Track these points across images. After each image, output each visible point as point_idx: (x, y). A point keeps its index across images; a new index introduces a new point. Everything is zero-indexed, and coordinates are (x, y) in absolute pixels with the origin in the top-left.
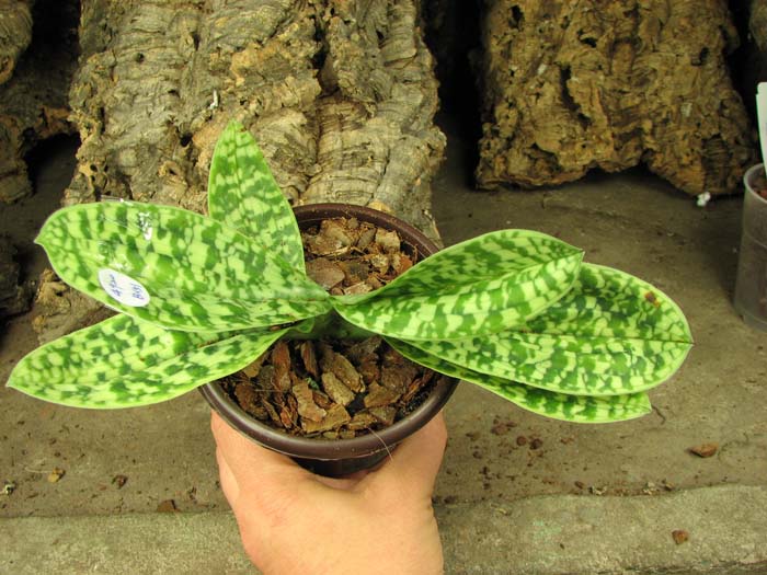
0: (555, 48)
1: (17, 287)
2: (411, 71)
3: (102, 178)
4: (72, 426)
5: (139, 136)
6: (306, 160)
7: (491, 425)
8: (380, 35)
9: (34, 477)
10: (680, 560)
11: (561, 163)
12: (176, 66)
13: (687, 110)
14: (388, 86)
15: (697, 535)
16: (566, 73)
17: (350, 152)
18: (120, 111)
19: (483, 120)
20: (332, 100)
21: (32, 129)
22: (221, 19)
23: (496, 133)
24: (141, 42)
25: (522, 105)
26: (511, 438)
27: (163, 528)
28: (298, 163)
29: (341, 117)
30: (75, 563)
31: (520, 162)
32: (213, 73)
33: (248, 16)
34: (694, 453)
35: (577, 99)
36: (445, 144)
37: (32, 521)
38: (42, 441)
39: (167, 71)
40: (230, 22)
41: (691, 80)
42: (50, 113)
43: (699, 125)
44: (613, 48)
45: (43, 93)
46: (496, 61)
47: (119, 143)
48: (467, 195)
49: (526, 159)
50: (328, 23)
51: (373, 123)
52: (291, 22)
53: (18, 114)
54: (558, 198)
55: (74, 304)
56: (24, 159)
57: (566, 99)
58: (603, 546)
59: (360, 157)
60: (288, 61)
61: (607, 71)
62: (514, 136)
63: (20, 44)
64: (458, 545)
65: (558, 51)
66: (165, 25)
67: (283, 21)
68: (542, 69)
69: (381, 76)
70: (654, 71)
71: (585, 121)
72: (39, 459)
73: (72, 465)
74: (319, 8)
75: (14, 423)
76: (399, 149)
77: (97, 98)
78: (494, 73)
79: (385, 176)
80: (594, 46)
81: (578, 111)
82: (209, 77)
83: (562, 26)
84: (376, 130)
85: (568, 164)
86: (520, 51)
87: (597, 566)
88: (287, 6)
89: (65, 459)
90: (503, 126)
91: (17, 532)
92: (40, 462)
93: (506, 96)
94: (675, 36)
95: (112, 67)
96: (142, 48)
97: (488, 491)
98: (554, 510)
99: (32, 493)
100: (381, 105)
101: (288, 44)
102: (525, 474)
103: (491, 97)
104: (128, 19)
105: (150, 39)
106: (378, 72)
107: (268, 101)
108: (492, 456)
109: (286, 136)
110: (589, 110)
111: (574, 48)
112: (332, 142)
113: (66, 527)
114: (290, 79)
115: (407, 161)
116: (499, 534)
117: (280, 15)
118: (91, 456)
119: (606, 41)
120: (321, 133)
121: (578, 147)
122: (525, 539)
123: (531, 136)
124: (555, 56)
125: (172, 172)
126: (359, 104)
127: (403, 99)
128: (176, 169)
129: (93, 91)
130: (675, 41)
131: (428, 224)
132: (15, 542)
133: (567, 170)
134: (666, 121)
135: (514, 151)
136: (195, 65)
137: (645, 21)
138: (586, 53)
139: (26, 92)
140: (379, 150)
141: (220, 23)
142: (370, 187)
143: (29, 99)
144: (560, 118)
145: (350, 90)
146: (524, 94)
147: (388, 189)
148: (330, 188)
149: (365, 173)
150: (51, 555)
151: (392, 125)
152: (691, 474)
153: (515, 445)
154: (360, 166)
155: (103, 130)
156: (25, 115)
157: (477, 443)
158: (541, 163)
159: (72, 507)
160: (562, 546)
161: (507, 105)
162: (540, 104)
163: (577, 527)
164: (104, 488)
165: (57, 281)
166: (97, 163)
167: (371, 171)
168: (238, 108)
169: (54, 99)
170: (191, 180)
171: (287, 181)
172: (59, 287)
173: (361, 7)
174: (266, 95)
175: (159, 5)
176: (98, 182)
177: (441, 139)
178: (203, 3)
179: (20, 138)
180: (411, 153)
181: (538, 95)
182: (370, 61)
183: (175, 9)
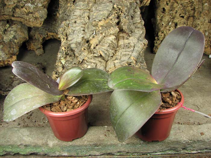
2: (139, 25)
3: (67, 50)
5: (76, 40)
6: (115, 47)
8: (132, 17)
10: (202, 139)
12: (84, 24)
13: (207, 34)
14: (134, 29)
15: (206, 134)
16: (176, 25)
17: (126, 45)
18: (71, 34)
19: (155, 36)
20: (121, 32)
21: (44, 38)
22: (95, 13)
23: (158, 39)
24: (76, 18)
25: (165, 32)
28: (114, 47)
29: (123, 37)
32: (94, 26)
33: (102, 13)
36: (148, 43)
39: (82, 25)
40: (97, 14)
41: (208, 26)
42: (49, 34)
43: (210, 38)
44: (188, 18)
45: (47, 29)
46: (159, 21)
47: (71, 42)
48: (151, 55)
50: (120, 14)
51: (131, 38)
52: (112, 14)
53: (41, 34)
56: (42, 45)
58: (184, 135)
59: (128, 46)
60: (111, 24)
61: (186, 24)
63: (45, 18)
65: (174, 19)
66: (81, 14)
67: (110, 14)
68: (170, 24)
69: (132, 27)
70: (199, 24)
74: (118, 11)
76: (137, 44)
77: (65, 32)
78: (158, 24)
79: (134, 51)
80: (183, 18)
83: (175, 13)
84: (132, 40)
86: (165, 19)
87: (183, 140)
88: (111, 10)
90: (160, 38)
93: (161, 30)
94: (204, 15)
95: (68, 24)
96: (76, 20)
100: (133, 34)
103: (157, 30)
104: (72, 13)
105: (78, 18)
106: (132, 26)
107: (107, 33)
109: (111, 41)
111: (178, 18)
112: (121, 42)
114: (112, 28)
115: (139, 47)
117: (109, 13)
119: (186, 16)
120: (119, 40)
124: (174, 20)
125: (84, 49)
126: (128, 34)
127: (137, 32)
128: (86, 49)
130: (204, 16)
131: (143, 62)
136: (89, 24)
137: (197, 12)
138: (181, 20)
140: (132, 45)
141: (95, 14)
142: (130, 53)
143: (44, 30)
145: (126, 30)
146: (166, 30)
147: (135, 54)
148: (121, 53)
149: (129, 50)
151: (135, 39)
152: (205, 121)
154: (128, 48)
155: (67, 39)
156: (43, 34)
161: (161, 32)
163: (178, 131)
165: (56, 74)
166: (66, 47)
167: (131, 50)
168: (100, 35)
169: (50, 30)
170: (89, 51)
171: (111, 52)
172: (57, 76)
173: (128, 10)
174: (107, 31)
175: (80, 10)
176: (66, 51)
177: (146, 42)
178: (90, 9)
179: (42, 40)
180: (140, 45)
181: (169, 30)
182: (130, 24)
183: (83, 10)
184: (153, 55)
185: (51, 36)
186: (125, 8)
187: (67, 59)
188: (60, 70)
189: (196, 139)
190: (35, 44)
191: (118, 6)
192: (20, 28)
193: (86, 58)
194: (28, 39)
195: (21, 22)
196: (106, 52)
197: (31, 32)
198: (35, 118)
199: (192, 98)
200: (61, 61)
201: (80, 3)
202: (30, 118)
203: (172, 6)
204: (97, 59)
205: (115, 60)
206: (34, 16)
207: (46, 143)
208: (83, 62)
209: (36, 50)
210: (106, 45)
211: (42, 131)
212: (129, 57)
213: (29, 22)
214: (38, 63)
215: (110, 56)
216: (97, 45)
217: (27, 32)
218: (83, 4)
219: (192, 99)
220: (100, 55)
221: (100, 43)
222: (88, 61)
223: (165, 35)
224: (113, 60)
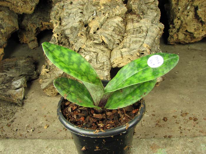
0: (193, 1)
1: (34, 72)
2: (152, 6)
3: (60, 38)
4: (51, 112)
5: (71, 25)
6: (122, 32)
7: (180, 114)
9: (40, 127)
11: (195, 35)
12: (82, 5)
14: (146, 10)
16: (196, 8)
17: (136, 29)
18: (65, 18)
19: (169, 24)
20: (130, 14)
21: (38, 28)
23: (174, 27)
25: (182, 18)
26: (187, 118)
28: (120, 32)
29: (132, 19)
31: (182, 36)
32: (94, 6)
35: (200, 16)
36: (164, 27)
37: (40, 140)
38: (42, 116)
39: (80, 6)
42: (44, 23)
45: (42, 18)
46: (174, 6)
47: (65, 28)
48: (165, 46)
49: (184, 35)
51: (142, 21)
53: (35, 24)
54: (193, 46)
55: (52, 75)
56: (36, 36)
57: (196, 16)
59: (139, 31)
60: (117, 1)
62: (180, 28)
63: (36, 2)
64: (177, 152)
68: (188, 8)
69: (144, 7)
71: (202, 23)
73: (51, 124)
75: (34, 110)
76: (151, 28)
77: (59, 15)
78: (173, 9)
79: (147, 36)
81: (200, 20)
82: (93, 7)
84: (144, 23)
85: (197, 36)
86: (181, 3)
89: (49, 122)
90: (176, 25)
91: (35, 144)
92: (42, 122)
93: (177, 16)
95: (63, 6)
97: (182, 134)
99: (39, 131)
100: (144, 15)
102: (193, 129)
103: (172, 17)
106: (143, 6)
107: (111, 13)
108: (182, 123)
109: (117, 24)
110: (204, 19)
111: (199, 0)
112: (130, 26)
113: (50, 143)
115: (153, 32)
116: (190, 149)
118: (57, 121)
120: (126, 24)
121: (201, 30)
122: (199, 150)
123: (185, 27)
124: (193, 4)
125: (82, 35)
126: (138, 15)
127: (150, 14)
128: (83, 34)
129: (58, 13)
131: (159, 52)
132: (35, 147)
133: (197, 38)
135: (180, 33)
136: (88, 4)
139: (37, 17)
140: (145, 29)
142: (142, 40)
143: (38, 20)
144: (195, 22)
145: (136, 11)
146: (183, 15)
147: (148, 40)
148: (130, 40)
149: (141, 36)
150: (46, 151)
151: (148, 21)
153: (189, 120)
154: (139, 33)
155: (60, 24)
156: (37, 24)
157: (176, 119)
158: (188, 36)
159: (51, 136)
161: (177, 19)
162: (188, 18)
164: (61, 131)
165: (47, 68)
166: (59, 33)
167: (142, 35)
168: (102, 15)
169: (45, 19)
170: (88, 37)
171: (117, 38)
172: (47, 70)
174: (111, 11)
177: (163, 26)
179: (35, 30)
180: (154, 30)
181: (187, 15)
182: (141, 2)
184: (167, 46)
185: (46, 27)
188: (51, 62)
190: (29, 36)
192: (8, 16)
193: (84, 47)
194: (18, 29)
195: (8, 8)
196: (110, 38)
197: (23, 22)
198: (17, 125)
202: (10, 125)
204: (98, 47)
205: (122, 48)
208: (80, 51)
209: (29, 42)
210: (109, 28)
211: (21, 145)
212: (140, 45)
213: (18, 7)
214: (28, 57)
215: (116, 43)
216: (98, 29)
217: (17, 21)
220: (102, 41)
221: (103, 27)
222: (86, 50)
223: (182, 22)
224: (120, 49)
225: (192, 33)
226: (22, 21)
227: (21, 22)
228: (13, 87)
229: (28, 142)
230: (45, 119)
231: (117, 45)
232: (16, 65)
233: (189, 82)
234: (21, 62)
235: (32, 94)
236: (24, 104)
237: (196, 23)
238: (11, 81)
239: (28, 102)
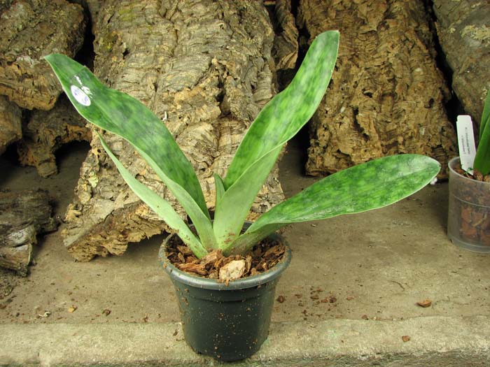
0: (350, 98)
1: (50, 218)
3: (103, 156)
4: (80, 286)
6: (212, 149)
7: (309, 291)
8: (253, 87)
9: (60, 310)
10: (405, 350)
11: (353, 160)
12: (145, 100)
13: (423, 132)
15: (415, 338)
16: (356, 112)
17: (236, 145)
19: (310, 137)
20: (227, 119)
21: (59, 137)
22: (169, 76)
23: (317, 144)
24: (127, 88)
25: (331, 128)
27: (131, 330)
28: (208, 150)
29: (231, 128)
30: (85, 344)
31: (331, 160)
32: (165, 103)
33: (184, 74)
34: (419, 305)
35: (362, 125)
37: (62, 325)
38: (64, 293)
40: (174, 78)
41: (425, 115)
42: (71, 128)
43: (429, 140)
44: (382, 98)
45: (67, 118)
47: (113, 139)
48: (301, 179)
49: (334, 158)
50: (225, 79)
52: (206, 78)
53: (53, 128)
55: (85, 222)
56: (53, 153)
57: (356, 125)
58: (364, 342)
60: (204, 97)
61: (378, 111)
62: (327, 146)
65: (351, 100)
66: (140, 79)
67: (202, 78)
68: (343, 109)
69: (252, 107)
70: (404, 110)
71: (366, 137)
72: (63, 301)
73: (81, 305)
74: (221, 72)
75: (49, 284)
78: (317, 112)
80: (371, 97)
81: (363, 133)
82: (163, 105)
83: (354, 87)
85: (357, 160)
87: (361, 352)
88: (204, 70)
89: (77, 302)
90: (321, 140)
91: (54, 330)
92: (63, 303)
93: (323, 124)
94: (415, 92)
96: (127, 91)
98: (340, 325)
99: (59, 317)
101: (205, 89)
102: (326, 314)
104: (120, 76)
105: (131, 86)
106: (251, 105)
107: (193, 118)
108: (308, 305)
109: (202, 135)
110: (369, 131)
111: (360, 98)
112: (226, 140)
113: (80, 328)
114: (205, 106)
116: (309, 336)
117: (200, 74)
118: (91, 301)
119: (377, 94)
120: (220, 136)
121: (362, 151)
122: (323, 338)
123: (336, 145)
124: (350, 103)
126: (241, 122)
130: (415, 95)
131: (276, 185)
132: (53, 334)
134: (411, 138)
135: (327, 154)
136: (155, 99)
137: (399, 84)
138: (367, 101)
139: (58, 117)
141: (169, 78)
143: (60, 121)
144: (353, 136)
145: (236, 114)
146: (333, 123)
148: (224, 163)
150: (72, 340)
155: (105, 132)
156: (57, 129)
157: (301, 299)
158: (342, 161)
160: (342, 341)
161: (323, 129)
162: (342, 128)
163: (351, 334)
164: (98, 316)
165: (77, 209)
166: (101, 148)
168: (177, 120)
169: (73, 121)
171: (202, 158)
172: (78, 213)
173: (243, 72)
174: (192, 114)
175: (137, 69)
176: (101, 158)
178: (160, 69)
179: (53, 141)
181: (341, 123)
182: (247, 99)
183: (145, 71)
184: (305, 179)
185: (75, 135)
186: (236, 65)
187: (103, 176)
188: (85, 198)
189: (390, 349)
190: (39, 151)
191: (220, 62)
192: (4, 112)
193: (144, 172)
194: (20, 138)
195: (6, 97)
197: (29, 124)
198: (18, 307)
199: (388, 267)
200: (89, 180)
201: (137, 55)
202: (5, 307)
203: (347, 71)
205: (209, 177)
206: (35, 84)
207: (34, 358)
209: (40, 164)
210: (189, 143)
211: (29, 332)
214: (40, 190)
215: (199, 168)
217: (19, 122)
218: (145, 57)
219: (388, 269)
222: (147, 177)
223: (331, 134)
224: (205, 178)
225: (348, 155)
226: (28, 122)
227: (26, 125)
228: (10, 243)
229: (42, 328)
230: (69, 297)
231: (202, 171)
232: (14, 205)
233: (333, 242)
234: (26, 199)
235: (44, 257)
236: (30, 273)
237: (355, 138)
238: (6, 232)
239: (39, 270)
